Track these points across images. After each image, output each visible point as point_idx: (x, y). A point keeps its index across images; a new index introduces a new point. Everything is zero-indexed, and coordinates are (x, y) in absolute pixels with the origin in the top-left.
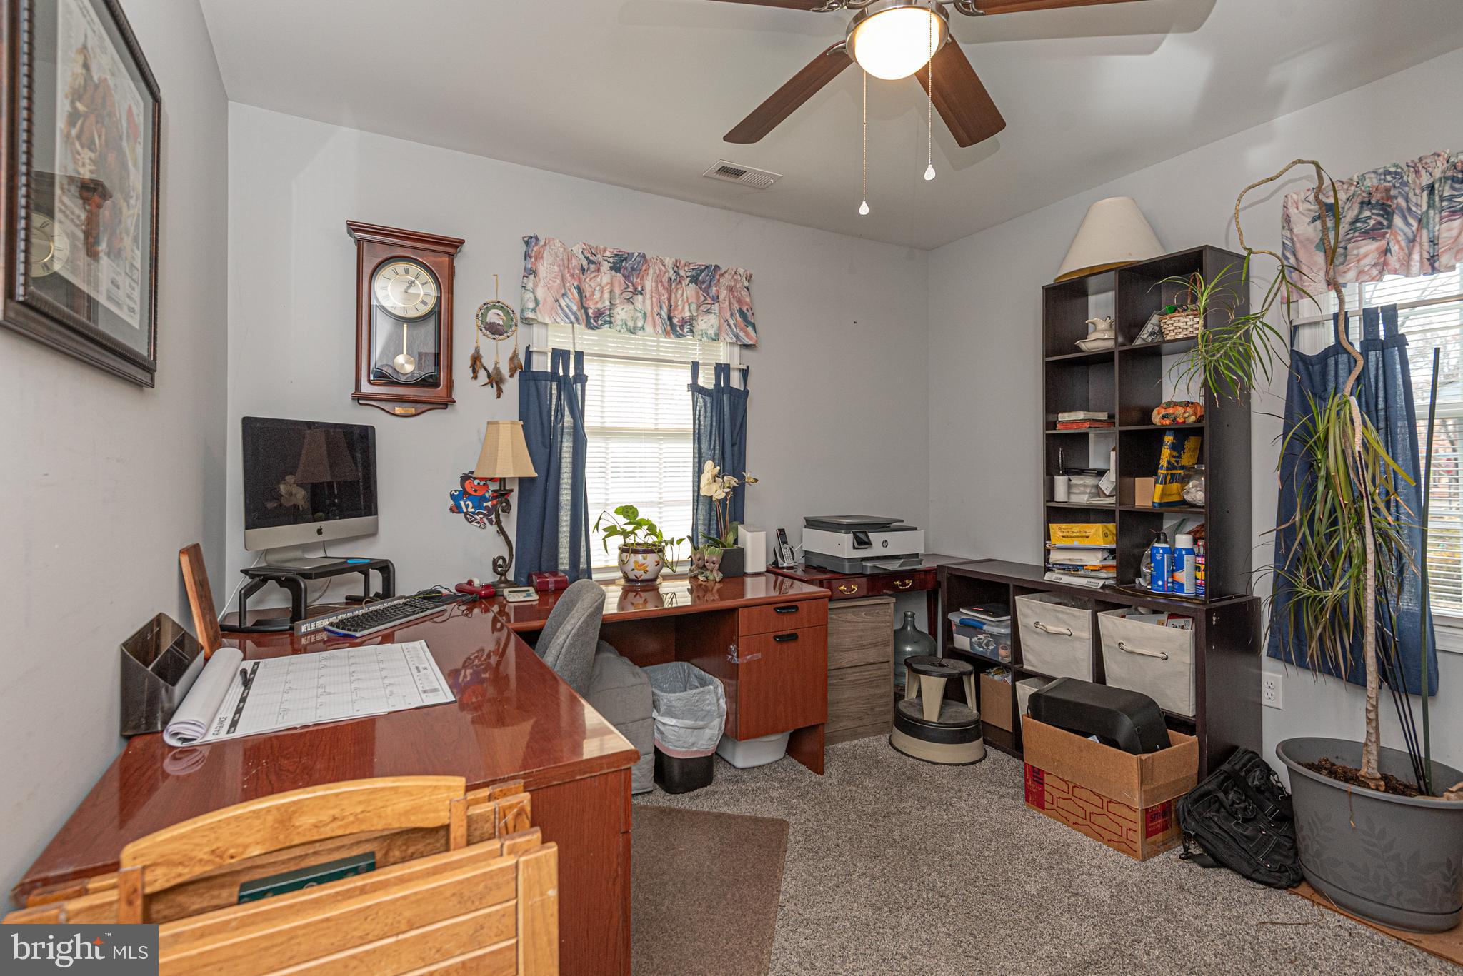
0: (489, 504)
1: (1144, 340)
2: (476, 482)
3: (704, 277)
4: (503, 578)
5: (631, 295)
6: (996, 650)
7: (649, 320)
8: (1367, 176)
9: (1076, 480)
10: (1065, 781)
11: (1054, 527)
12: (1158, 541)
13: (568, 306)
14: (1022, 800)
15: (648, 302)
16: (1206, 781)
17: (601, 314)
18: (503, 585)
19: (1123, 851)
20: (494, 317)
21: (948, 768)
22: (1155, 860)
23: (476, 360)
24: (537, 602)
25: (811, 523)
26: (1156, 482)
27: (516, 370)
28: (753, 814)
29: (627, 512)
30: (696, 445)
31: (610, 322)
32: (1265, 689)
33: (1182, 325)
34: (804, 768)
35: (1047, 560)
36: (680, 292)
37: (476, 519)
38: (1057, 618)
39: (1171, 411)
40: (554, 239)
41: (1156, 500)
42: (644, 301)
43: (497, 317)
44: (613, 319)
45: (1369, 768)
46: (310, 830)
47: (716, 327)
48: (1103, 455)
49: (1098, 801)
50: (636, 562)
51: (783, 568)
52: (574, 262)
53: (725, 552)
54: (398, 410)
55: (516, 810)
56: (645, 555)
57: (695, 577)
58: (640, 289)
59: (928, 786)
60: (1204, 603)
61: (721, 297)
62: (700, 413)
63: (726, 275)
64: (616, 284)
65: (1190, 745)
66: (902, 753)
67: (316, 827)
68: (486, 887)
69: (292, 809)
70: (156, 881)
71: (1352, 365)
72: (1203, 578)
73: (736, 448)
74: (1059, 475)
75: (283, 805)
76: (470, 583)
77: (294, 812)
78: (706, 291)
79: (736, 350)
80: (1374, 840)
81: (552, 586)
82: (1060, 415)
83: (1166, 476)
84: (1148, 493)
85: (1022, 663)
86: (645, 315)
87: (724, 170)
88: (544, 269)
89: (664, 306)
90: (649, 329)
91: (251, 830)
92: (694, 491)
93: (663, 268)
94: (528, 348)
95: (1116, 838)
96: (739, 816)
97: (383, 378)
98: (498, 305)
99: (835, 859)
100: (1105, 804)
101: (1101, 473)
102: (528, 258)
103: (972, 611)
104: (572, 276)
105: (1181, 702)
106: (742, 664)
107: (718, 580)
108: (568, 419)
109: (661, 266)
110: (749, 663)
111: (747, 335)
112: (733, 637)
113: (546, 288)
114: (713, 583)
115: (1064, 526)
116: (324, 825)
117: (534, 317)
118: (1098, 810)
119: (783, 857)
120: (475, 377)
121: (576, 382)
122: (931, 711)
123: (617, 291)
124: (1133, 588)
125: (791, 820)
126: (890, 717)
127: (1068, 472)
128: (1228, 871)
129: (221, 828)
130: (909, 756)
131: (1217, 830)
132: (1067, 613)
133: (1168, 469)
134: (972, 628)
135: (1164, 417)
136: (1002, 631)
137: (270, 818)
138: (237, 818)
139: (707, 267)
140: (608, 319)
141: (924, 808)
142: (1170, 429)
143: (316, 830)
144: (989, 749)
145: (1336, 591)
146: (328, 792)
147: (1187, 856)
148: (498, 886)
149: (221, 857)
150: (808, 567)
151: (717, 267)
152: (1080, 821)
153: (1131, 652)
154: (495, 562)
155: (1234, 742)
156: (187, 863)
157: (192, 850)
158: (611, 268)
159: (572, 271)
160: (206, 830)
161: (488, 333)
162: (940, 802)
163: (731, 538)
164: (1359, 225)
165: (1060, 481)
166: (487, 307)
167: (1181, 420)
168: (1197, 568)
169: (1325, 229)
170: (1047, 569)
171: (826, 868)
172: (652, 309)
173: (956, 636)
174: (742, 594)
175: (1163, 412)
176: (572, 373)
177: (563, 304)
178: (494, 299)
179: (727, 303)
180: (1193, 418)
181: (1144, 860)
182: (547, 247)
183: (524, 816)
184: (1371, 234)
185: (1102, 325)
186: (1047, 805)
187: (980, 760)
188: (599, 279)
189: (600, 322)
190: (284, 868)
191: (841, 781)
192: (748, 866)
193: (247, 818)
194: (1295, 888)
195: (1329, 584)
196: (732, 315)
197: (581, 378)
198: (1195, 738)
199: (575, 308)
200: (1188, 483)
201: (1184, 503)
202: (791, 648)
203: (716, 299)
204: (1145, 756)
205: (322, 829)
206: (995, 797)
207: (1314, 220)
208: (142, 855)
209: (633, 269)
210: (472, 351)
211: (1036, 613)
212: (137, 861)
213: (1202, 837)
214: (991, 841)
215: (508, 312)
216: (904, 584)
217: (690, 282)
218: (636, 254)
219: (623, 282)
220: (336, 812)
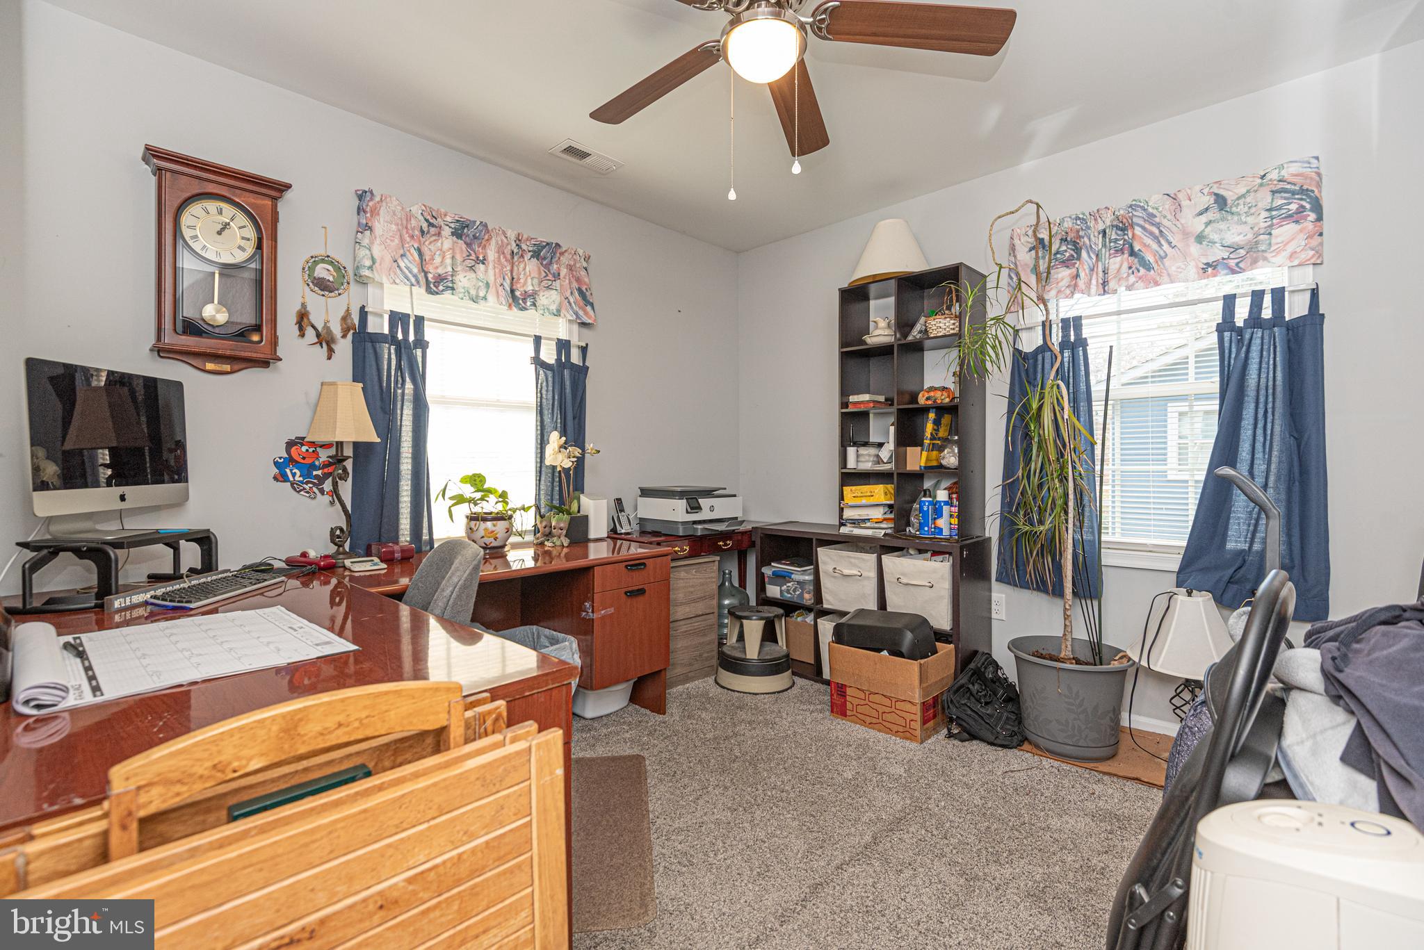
0: (319, 473)
1: (914, 336)
2: (304, 449)
3: (545, 253)
4: (341, 549)
5: (473, 263)
6: (802, 594)
7: (492, 290)
8: (1066, 219)
9: (863, 451)
10: (863, 691)
11: (847, 490)
12: (925, 496)
13: (407, 268)
14: (828, 713)
15: (491, 272)
16: (960, 677)
17: (442, 280)
18: (341, 556)
19: (907, 738)
20: (322, 271)
21: (767, 696)
22: (929, 741)
23: (302, 318)
24: (386, 571)
25: (645, 493)
26: (922, 450)
27: (349, 330)
28: (610, 754)
29: (475, 480)
30: (539, 418)
31: (453, 289)
32: (993, 606)
33: (941, 325)
34: (648, 712)
35: (841, 517)
36: (522, 266)
37: (304, 489)
38: (851, 563)
39: (932, 394)
40: (390, 197)
41: (923, 464)
42: (486, 271)
43: (326, 272)
44: (455, 286)
45: (1066, 652)
46: (315, 738)
47: (557, 302)
48: (883, 430)
49: (887, 702)
50: (486, 529)
51: (621, 534)
52: (413, 222)
53: (572, 519)
54: (210, 366)
55: (494, 716)
56: (495, 522)
57: (542, 544)
58: (481, 258)
59: (754, 711)
60: (957, 542)
61: (562, 274)
62: (541, 386)
63: (566, 254)
64: (458, 251)
65: (950, 651)
66: (728, 689)
67: (322, 734)
68: (505, 770)
69: (299, 716)
70: (151, 802)
71: (1054, 360)
72: (956, 523)
73: (577, 420)
74: (850, 446)
75: (289, 713)
76: (304, 555)
77: (301, 720)
78: (547, 266)
79: (575, 327)
80: (1071, 700)
81: (398, 555)
82: (851, 397)
83: (929, 444)
84: (916, 459)
85: (822, 603)
86: (488, 285)
87: (571, 150)
88: (379, 226)
89: (506, 277)
90: (491, 298)
91: (255, 741)
92: (537, 462)
93: (505, 240)
94: (363, 308)
95: (901, 729)
96: (597, 758)
97: (192, 328)
98: (327, 260)
99: (691, 778)
100: (893, 704)
101: (880, 445)
102: (362, 213)
103: (782, 564)
104: (412, 237)
105: (943, 621)
106: (597, 618)
107: (565, 544)
108: (409, 386)
109: (504, 238)
110: (603, 618)
111: (586, 313)
112: (588, 594)
113: (383, 247)
114: (559, 548)
115: (854, 488)
116: (330, 733)
117: (371, 275)
118: (888, 710)
119: (646, 784)
120: (302, 335)
121: (416, 348)
122: (752, 650)
123: (459, 258)
124: (905, 535)
125: (645, 754)
126: (715, 662)
127: (855, 444)
128: (978, 742)
129: (222, 740)
130: (734, 691)
131: (969, 712)
132: (858, 558)
133: (931, 439)
134: (781, 578)
135: (928, 399)
136: (807, 578)
137: (275, 728)
138: (240, 729)
139: (548, 244)
140: (451, 285)
141: (754, 728)
142: (933, 408)
143: (321, 738)
144: (796, 679)
145: (1047, 525)
146: (334, 698)
147: (950, 736)
148: (515, 768)
149: (223, 771)
150: (643, 533)
151: (557, 245)
152: (874, 721)
153: (907, 584)
154: (332, 531)
155: (975, 648)
156: (186, 781)
157: (192, 766)
158: (453, 234)
159: (411, 232)
160: (209, 743)
161: (316, 289)
162: (766, 723)
163: (574, 507)
164: (1058, 256)
165: (851, 451)
166: (315, 261)
167: (939, 402)
168: (951, 516)
169: (1037, 258)
170: (842, 524)
171: (685, 787)
172: (495, 279)
173: (767, 586)
174: (586, 556)
175: (927, 395)
176: (412, 338)
177: (402, 265)
178: (323, 252)
179: (567, 281)
180: (947, 400)
181: (922, 743)
182: (384, 204)
183: (502, 721)
184: (1066, 263)
185: (882, 324)
186: (849, 713)
187: (791, 687)
188: (439, 244)
189: (441, 288)
190: (274, 787)
191: (682, 718)
192: (616, 796)
193: (252, 729)
194: (1021, 746)
195: (1041, 522)
196: (572, 293)
197: (421, 343)
198: (952, 646)
199: (415, 270)
200: (944, 451)
201: (941, 466)
202: (640, 601)
203: (557, 276)
204: (922, 661)
205: (327, 737)
206: (808, 713)
207: (1030, 250)
208: (136, 775)
209: (475, 237)
210: (298, 307)
211: (834, 561)
212: (131, 781)
213: (963, 720)
214: (811, 745)
215: (338, 267)
216: (726, 545)
217: (532, 256)
218: (478, 223)
219: (464, 249)
220: (341, 718)
